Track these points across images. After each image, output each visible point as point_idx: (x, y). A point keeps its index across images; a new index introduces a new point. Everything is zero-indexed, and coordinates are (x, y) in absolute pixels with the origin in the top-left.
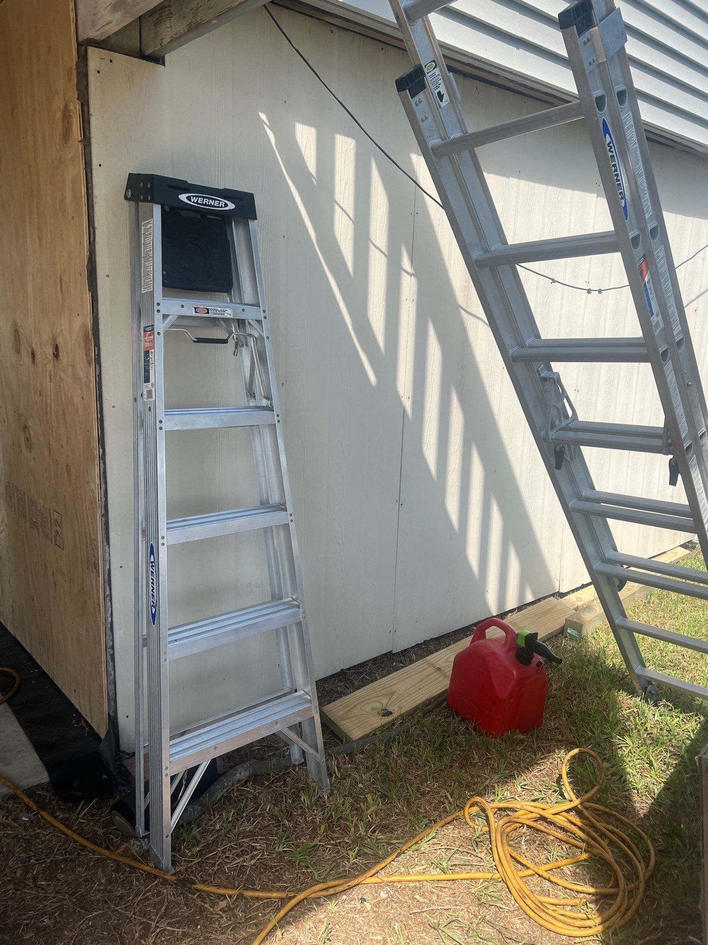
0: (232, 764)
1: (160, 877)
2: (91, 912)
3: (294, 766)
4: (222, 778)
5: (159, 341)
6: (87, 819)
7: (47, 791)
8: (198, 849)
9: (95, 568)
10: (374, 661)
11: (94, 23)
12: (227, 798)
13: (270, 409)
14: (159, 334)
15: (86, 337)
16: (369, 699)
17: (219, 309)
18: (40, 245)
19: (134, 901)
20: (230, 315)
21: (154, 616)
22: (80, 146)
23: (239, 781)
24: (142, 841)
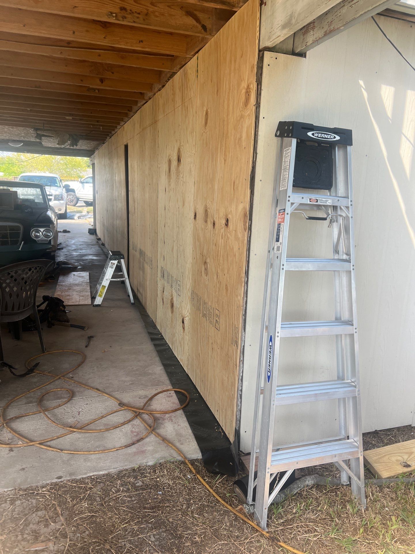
0: (303, 474)
1: (259, 532)
2: (221, 541)
3: (342, 485)
4: (298, 481)
5: (287, 218)
6: (221, 486)
7: (200, 464)
8: (282, 521)
9: (236, 344)
10: (398, 429)
11: (269, 38)
12: (300, 494)
13: (349, 261)
14: (288, 214)
15: (245, 215)
16: (395, 453)
17: (324, 200)
18: (225, 164)
19: (244, 542)
20: (330, 203)
21: (269, 377)
22: (254, 108)
23: (307, 486)
24: (250, 507)
